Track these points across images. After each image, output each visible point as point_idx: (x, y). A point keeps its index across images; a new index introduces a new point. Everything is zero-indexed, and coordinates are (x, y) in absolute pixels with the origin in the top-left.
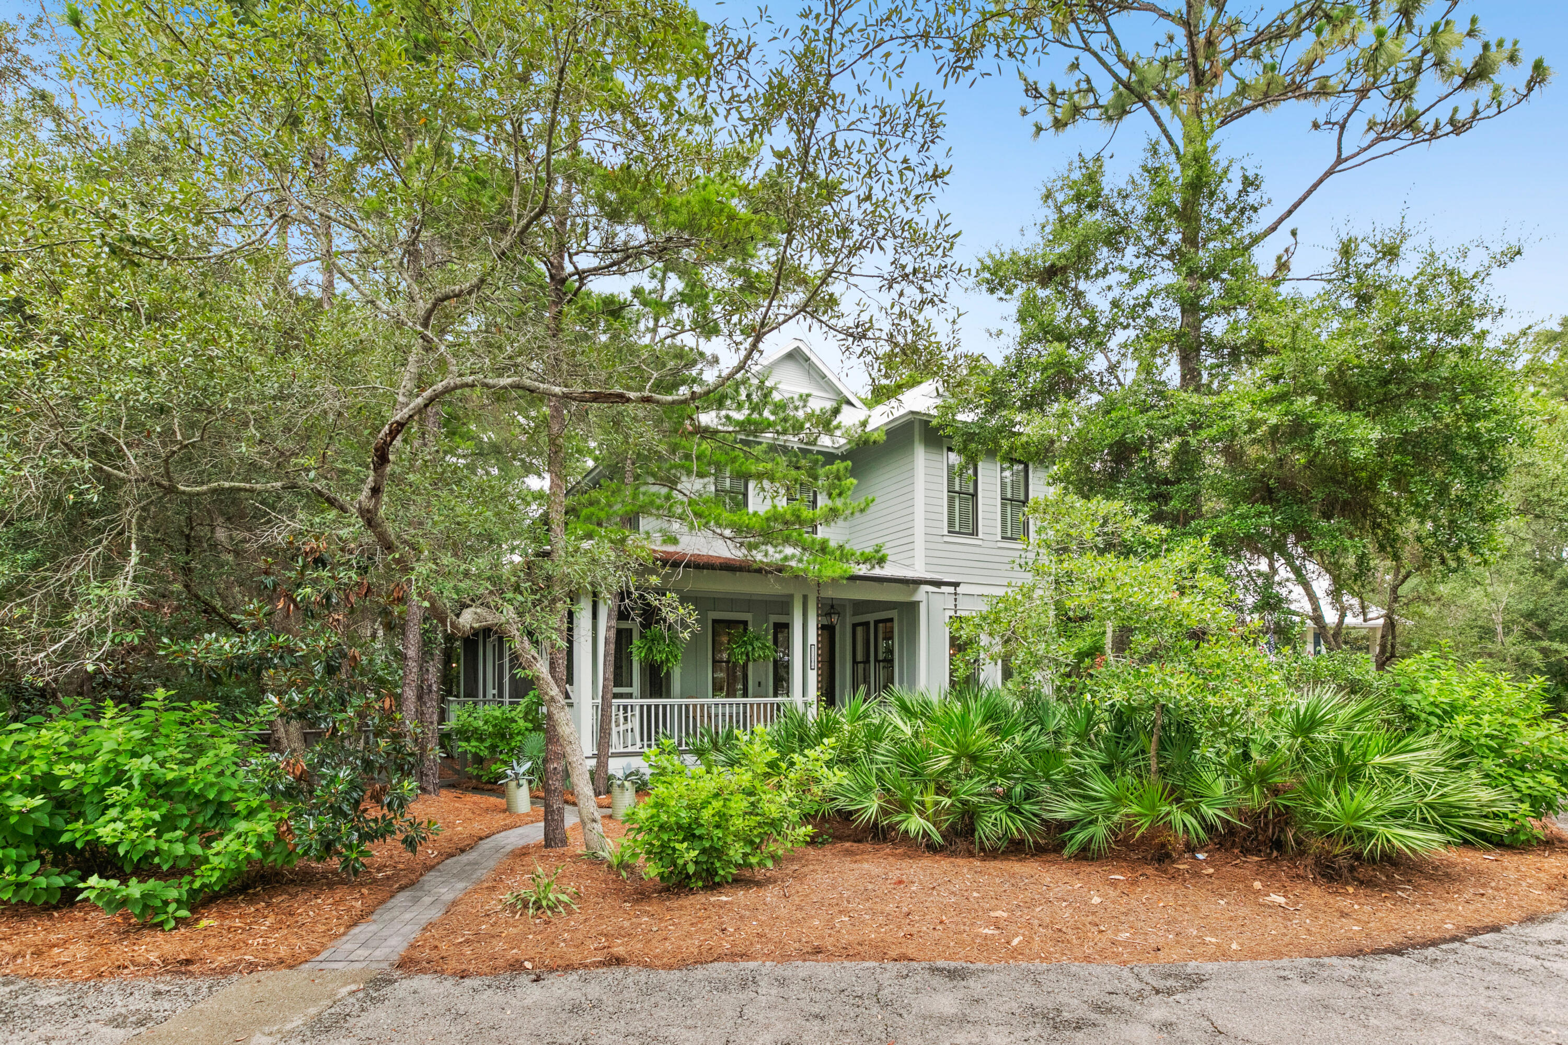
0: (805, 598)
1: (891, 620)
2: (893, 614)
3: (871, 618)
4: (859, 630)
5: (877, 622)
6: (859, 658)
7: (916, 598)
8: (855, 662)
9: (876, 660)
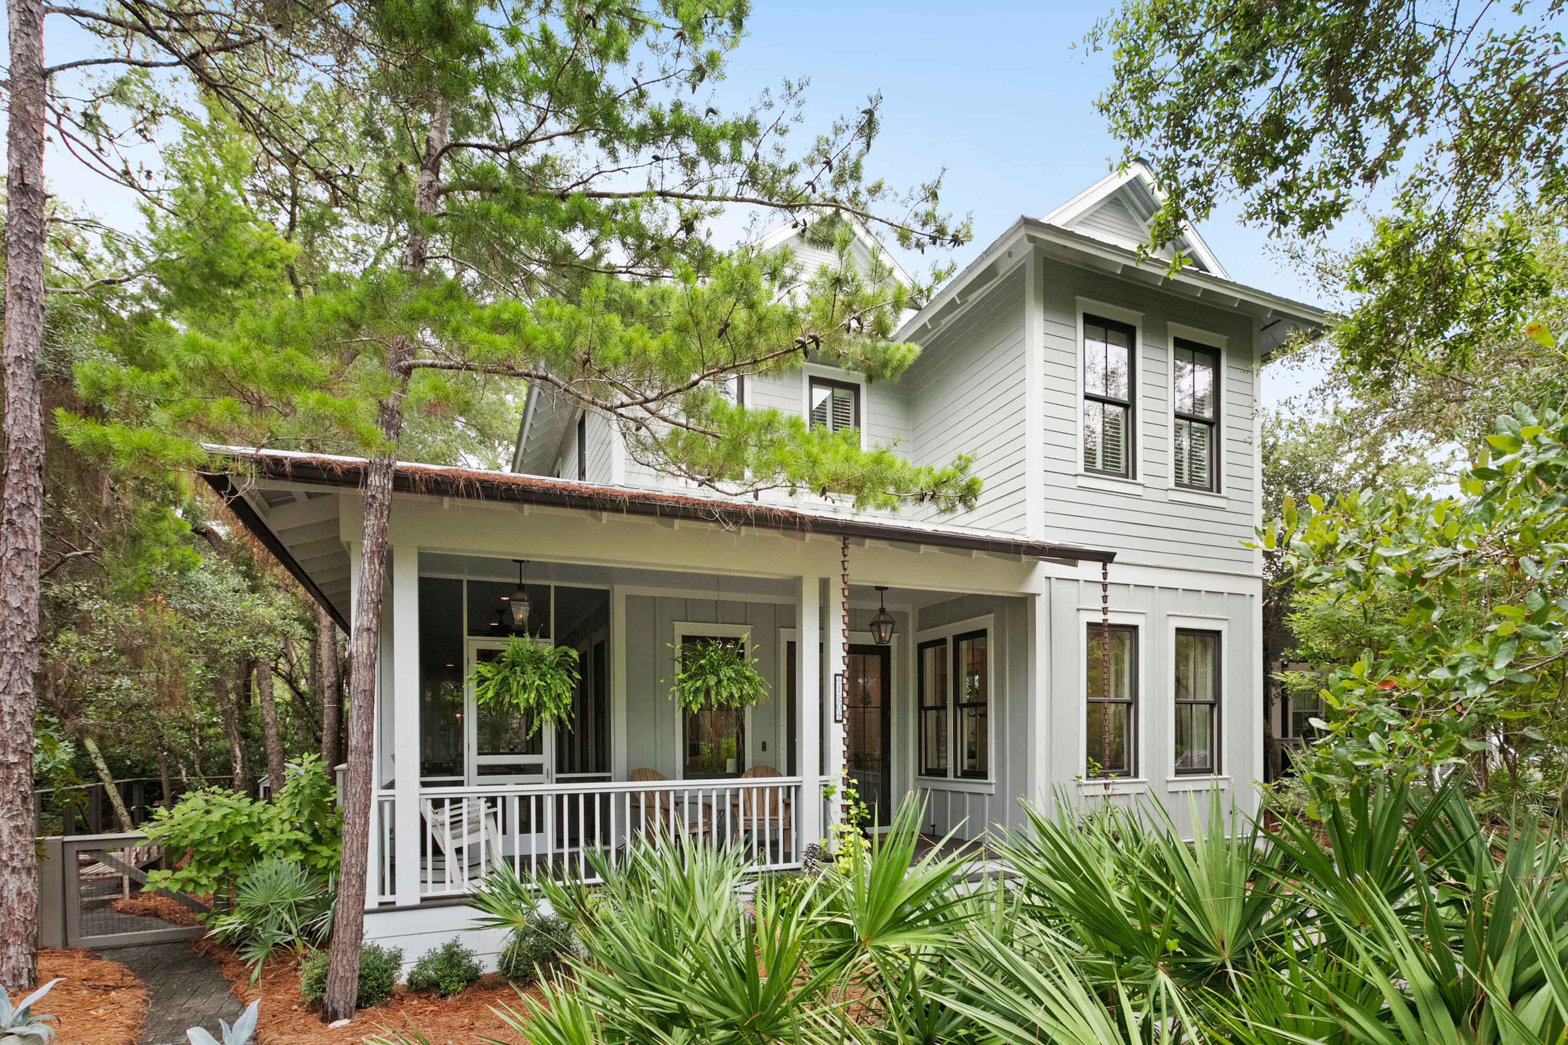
0: (824, 585)
1: (983, 633)
2: (987, 622)
3: (948, 631)
4: (929, 653)
5: (958, 639)
6: (929, 701)
7: (1030, 588)
8: (922, 708)
9: (957, 704)
